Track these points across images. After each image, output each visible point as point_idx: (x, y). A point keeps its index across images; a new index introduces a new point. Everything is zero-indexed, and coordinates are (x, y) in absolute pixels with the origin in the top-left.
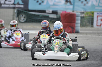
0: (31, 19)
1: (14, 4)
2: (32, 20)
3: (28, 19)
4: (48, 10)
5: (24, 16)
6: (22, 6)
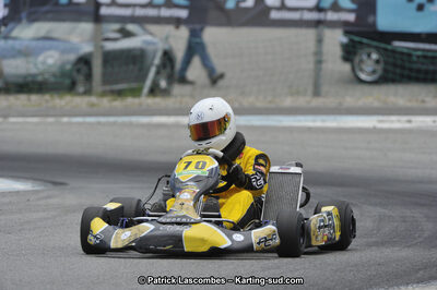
0: (403, 67)
1: (318, 9)
2: (406, 73)
3: (390, 68)
5: (375, 56)
6: (351, 17)
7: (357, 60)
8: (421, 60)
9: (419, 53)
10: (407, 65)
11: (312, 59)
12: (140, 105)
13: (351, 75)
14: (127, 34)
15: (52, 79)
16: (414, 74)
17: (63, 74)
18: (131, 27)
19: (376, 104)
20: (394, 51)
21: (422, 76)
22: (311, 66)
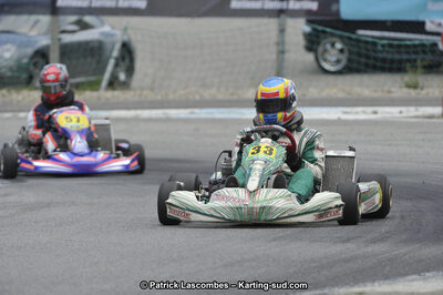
0: (368, 57)
2: (371, 62)
3: (355, 57)
4: (432, 22)
5: (339, 45)
6: (314, 6)
7: (320, 49)
8: (387, 49)
9: (385, 42)
10: (372, 54)
11: (274, 49)
12: (99, 98)
13: (315, 65)
14: (84, 26)
15: (9, 74)
16: (379, 64)
17: (20, 68)
18: (88, 19)
19: (341, 95)
20: (358, 41)
21: (387, 65)
22: (274, 56)
